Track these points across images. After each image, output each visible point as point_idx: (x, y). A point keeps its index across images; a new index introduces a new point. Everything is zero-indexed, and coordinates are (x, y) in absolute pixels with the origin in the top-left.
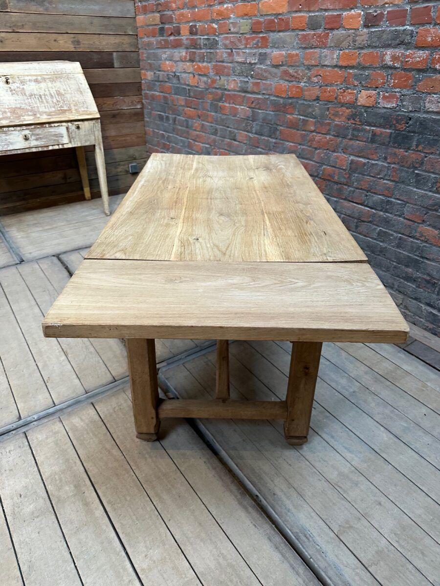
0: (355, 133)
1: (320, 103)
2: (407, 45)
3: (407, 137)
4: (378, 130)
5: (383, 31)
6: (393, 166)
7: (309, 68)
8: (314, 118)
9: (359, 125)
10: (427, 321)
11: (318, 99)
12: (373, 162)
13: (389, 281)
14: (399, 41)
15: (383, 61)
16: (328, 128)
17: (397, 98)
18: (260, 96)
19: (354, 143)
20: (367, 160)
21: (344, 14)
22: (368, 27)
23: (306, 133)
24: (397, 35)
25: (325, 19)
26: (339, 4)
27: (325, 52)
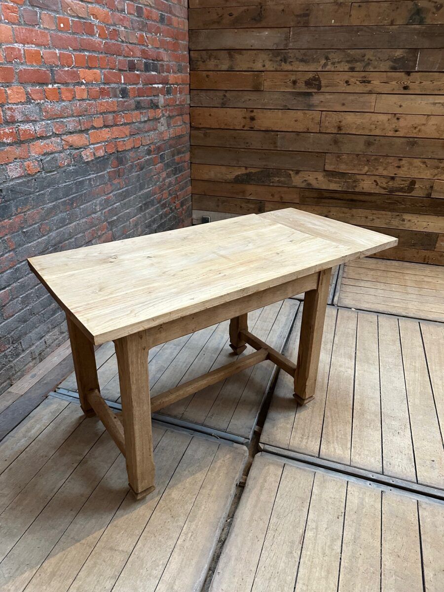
6: (6, 238)
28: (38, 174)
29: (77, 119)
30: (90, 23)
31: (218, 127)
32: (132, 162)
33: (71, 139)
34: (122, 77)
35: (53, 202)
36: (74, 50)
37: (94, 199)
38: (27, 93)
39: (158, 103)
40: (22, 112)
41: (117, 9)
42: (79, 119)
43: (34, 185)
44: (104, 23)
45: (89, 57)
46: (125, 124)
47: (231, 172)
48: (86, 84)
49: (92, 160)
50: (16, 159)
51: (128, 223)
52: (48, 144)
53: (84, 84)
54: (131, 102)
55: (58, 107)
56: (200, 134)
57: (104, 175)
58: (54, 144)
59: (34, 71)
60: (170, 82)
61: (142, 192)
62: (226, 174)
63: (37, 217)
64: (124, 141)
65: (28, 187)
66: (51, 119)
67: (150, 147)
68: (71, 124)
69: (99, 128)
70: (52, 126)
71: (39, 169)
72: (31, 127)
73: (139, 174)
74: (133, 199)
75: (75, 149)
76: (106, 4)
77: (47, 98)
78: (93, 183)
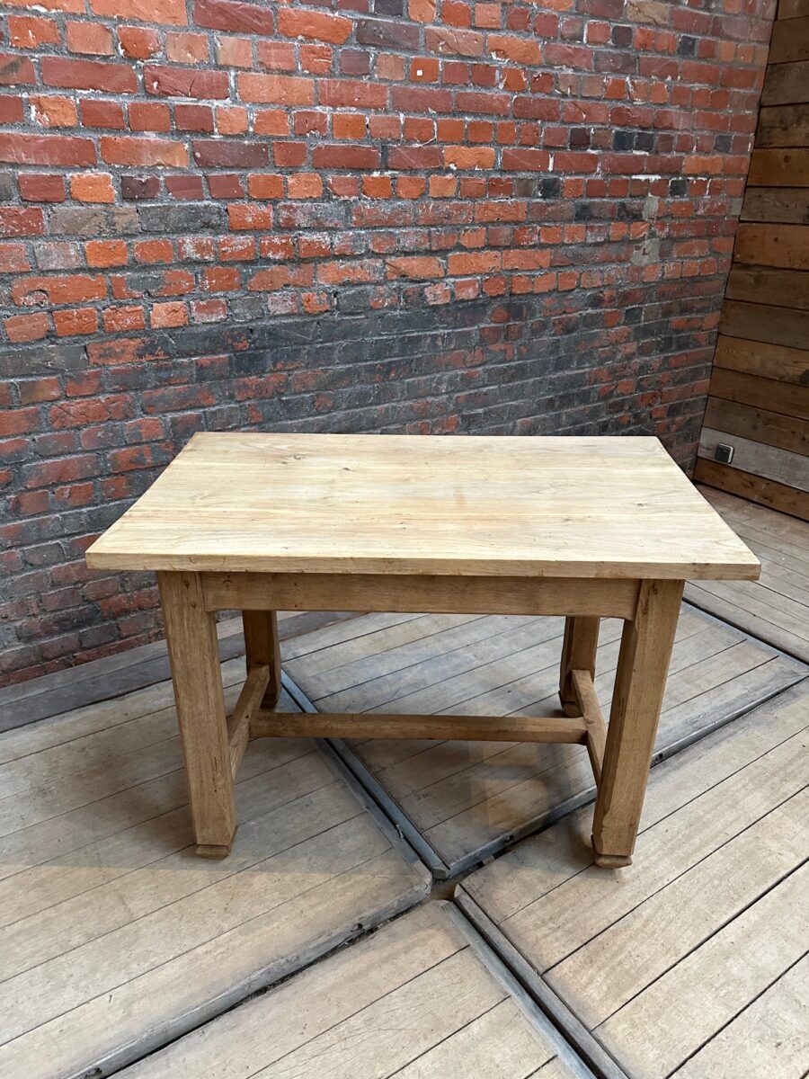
0: (163, 374)
1: (60, 341)
2: (215, 229)
3: (256, 356)
4: (205, 359)
5: (168, 208)
6: (247, 403)
7: (2, 279)
8: (54, 374)
9: (164, 360)
11: (51, 336)
12: (213, 409)
14: (199, 222)
15: (180, 254)
16: (96, 382)
17: (223, 306)
19: (166, 392)
20: (202, 410)
21: (69, 175)
22: (132, 200)
23: (38, 407)
24: (195, 214)
25: (18, 183)
26: (51, 157)
27: (41, 245)
28: (326, 314)
29: (426, 231)
30: (488, 65)
31: (787, 266)
32: (544, 316)
33: (403, 263)
34: (551, 161)
35: (349, 363)
36: (439, 113)
37: (438, 372)
38: (326, 184)
39: (641, 210)
40: (310, 214)
41: (562, 36)
42: (430, 232)
43: (315, 331)
44: (521, 63)
45: (471, 124)
46: (542, 246)
47: (796, 362)
48: (457, 173)
49: (447, 305)
50: (287, 285)
51: (511, 424)
52: (354, 268)
53: (452, 171)
54: (567, 205)
55: (385, 209)
56: (748, 277)
57: (469, 333)
58: (368, 269)
59: (346, 150)
60: (684, 170)
61: (560, 374)
62: (786, 365)
63: (311, 383)
64: (533, 277)
65: (302, 332)
66: (368, 228)
67: (601, 292)
68: (409, 238)
69: (474, 249)
70: (367, 239)
71: (328, 307)
72: (322, 238)
73: (558, 340)
74: (533, 384)
75: (412, 281)
76: (535, 29)
77: (365, 193)
78: (440, 343)
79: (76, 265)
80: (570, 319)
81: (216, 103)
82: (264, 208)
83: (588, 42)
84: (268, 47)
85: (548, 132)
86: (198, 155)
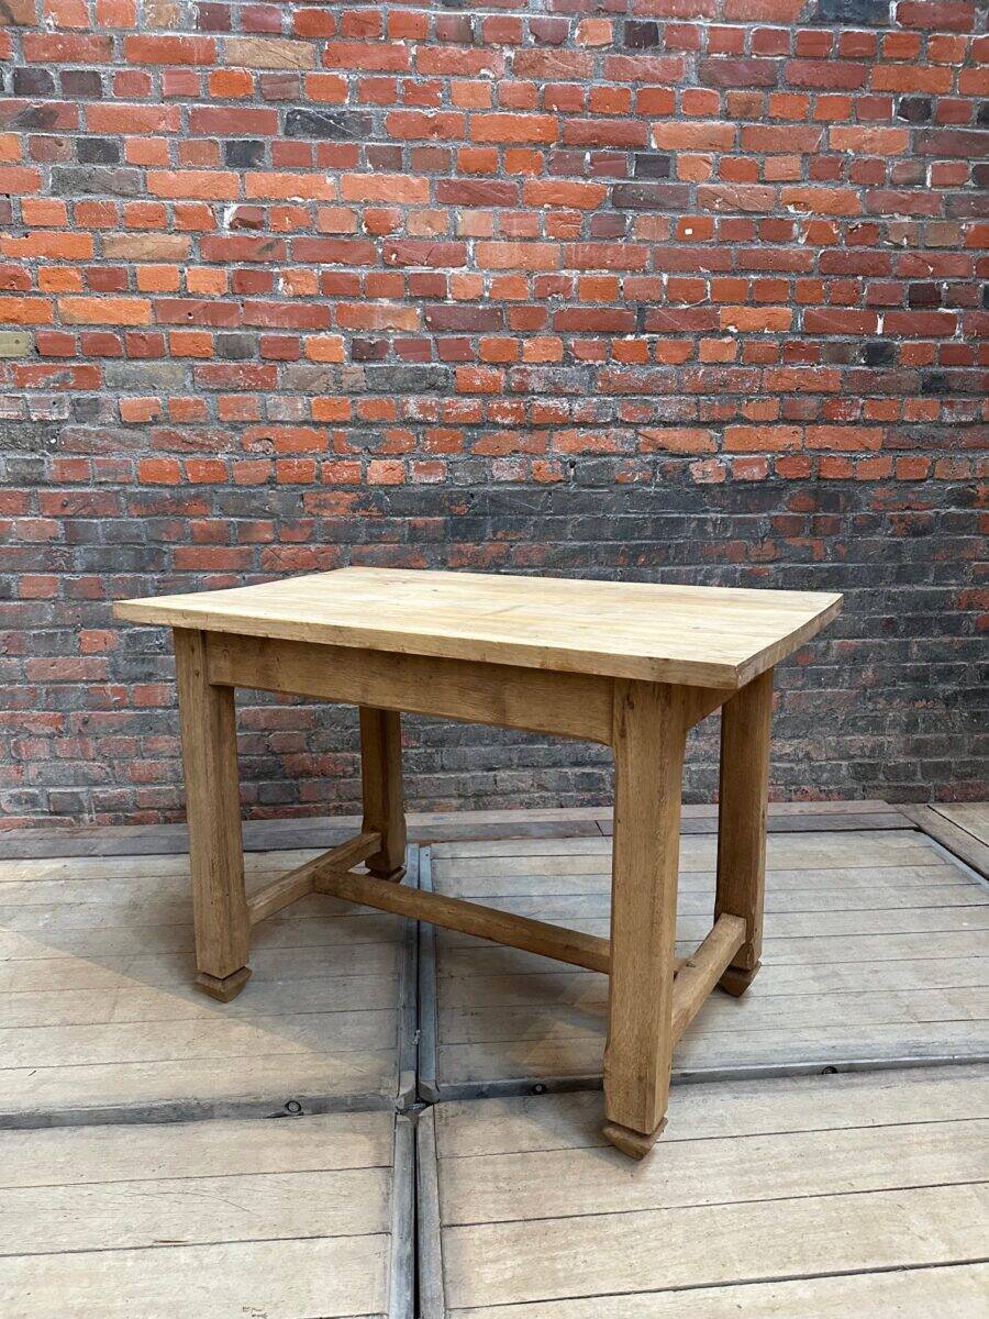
0: (375, 531)
1: (279, 487)
2: (442, 391)
3: (474, 523)
4: (419, 520)
5: (394, 369)
7: (235, 426)
8: (268, 518)
9: (378, 517)
10: (579, 790)
11: (271, 481)
13: (501, 757)
14: (425, 383)
15: (403, 414)
16: (308, 531)
17: (443, 467)
18: (88, 490)
19: (375, 549)
21: (305, 337)
22: (361, 361)
23: (252, 547)
24: (420, 375)
25: (259, 343)
26: (291, 321)
27: (272, 398)
28: (559, 485)
29: (694, 399)
30: (782, 220)
32: (875, 510)
33: (661, 434)
34: (880, 322)
35: (585, 540)
36: (714, 272)
38: (567, 348)
40: (547, 378)
41: (892, 182)
42: (698, 400)
43: (546, 502)
44: (831, 214)
45: (756, 283)
46: (868, 423)
48: (737, 336)
49: (721, 485)
50: (516, 452)
52: (596, 438)
53: (731, 334)
54: (910, 375)
55: (640, 374)
57: (754, 521)
58: (613, 438)
59: (595, 312)
61: (905, 588)
63: (539, 557)
64: (855, 459)
65: (529, 502)
66: (616, 395)
67: (972, 487)
68: (670, 407)
69: (762, 422)
70: (615, 407)
71: (561, 477)
72: (562, 405)
73: (900, 543)
74: (859, 596)
75: (673, 455)
76: (850, 177)
77: (614, 358)
78: (710, 529)
79: (302, 418)
80: (919, 517)
81: (452, 270)
82: (495, 372)
83: (933, 185)
84: (509, 216)
85: (873, 289)
86: (429, 319)
